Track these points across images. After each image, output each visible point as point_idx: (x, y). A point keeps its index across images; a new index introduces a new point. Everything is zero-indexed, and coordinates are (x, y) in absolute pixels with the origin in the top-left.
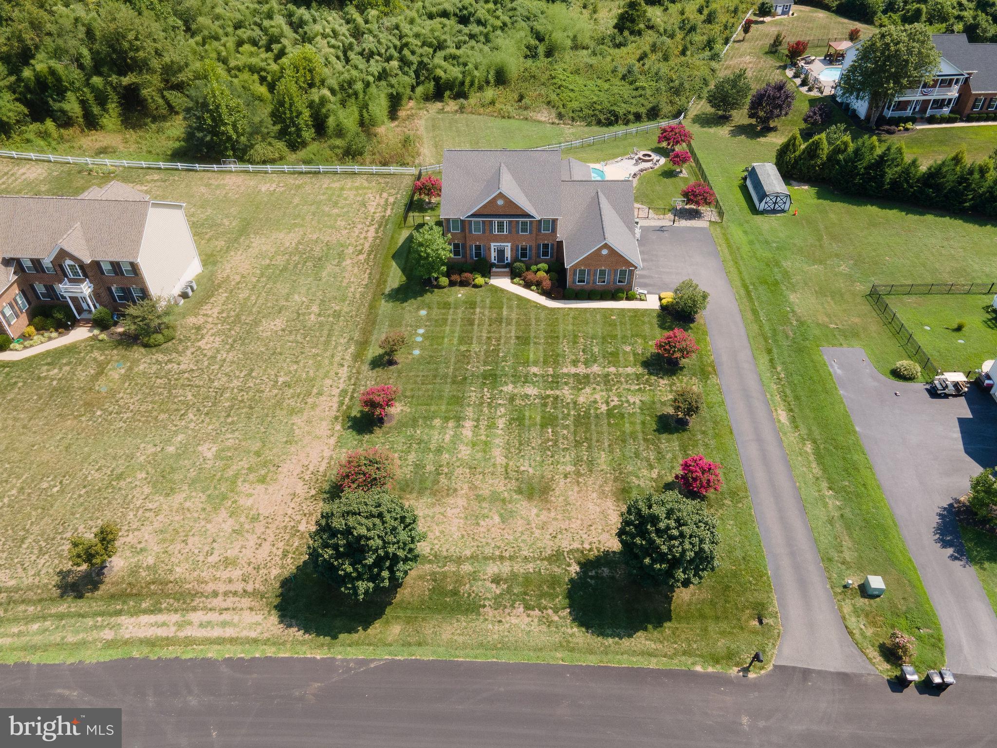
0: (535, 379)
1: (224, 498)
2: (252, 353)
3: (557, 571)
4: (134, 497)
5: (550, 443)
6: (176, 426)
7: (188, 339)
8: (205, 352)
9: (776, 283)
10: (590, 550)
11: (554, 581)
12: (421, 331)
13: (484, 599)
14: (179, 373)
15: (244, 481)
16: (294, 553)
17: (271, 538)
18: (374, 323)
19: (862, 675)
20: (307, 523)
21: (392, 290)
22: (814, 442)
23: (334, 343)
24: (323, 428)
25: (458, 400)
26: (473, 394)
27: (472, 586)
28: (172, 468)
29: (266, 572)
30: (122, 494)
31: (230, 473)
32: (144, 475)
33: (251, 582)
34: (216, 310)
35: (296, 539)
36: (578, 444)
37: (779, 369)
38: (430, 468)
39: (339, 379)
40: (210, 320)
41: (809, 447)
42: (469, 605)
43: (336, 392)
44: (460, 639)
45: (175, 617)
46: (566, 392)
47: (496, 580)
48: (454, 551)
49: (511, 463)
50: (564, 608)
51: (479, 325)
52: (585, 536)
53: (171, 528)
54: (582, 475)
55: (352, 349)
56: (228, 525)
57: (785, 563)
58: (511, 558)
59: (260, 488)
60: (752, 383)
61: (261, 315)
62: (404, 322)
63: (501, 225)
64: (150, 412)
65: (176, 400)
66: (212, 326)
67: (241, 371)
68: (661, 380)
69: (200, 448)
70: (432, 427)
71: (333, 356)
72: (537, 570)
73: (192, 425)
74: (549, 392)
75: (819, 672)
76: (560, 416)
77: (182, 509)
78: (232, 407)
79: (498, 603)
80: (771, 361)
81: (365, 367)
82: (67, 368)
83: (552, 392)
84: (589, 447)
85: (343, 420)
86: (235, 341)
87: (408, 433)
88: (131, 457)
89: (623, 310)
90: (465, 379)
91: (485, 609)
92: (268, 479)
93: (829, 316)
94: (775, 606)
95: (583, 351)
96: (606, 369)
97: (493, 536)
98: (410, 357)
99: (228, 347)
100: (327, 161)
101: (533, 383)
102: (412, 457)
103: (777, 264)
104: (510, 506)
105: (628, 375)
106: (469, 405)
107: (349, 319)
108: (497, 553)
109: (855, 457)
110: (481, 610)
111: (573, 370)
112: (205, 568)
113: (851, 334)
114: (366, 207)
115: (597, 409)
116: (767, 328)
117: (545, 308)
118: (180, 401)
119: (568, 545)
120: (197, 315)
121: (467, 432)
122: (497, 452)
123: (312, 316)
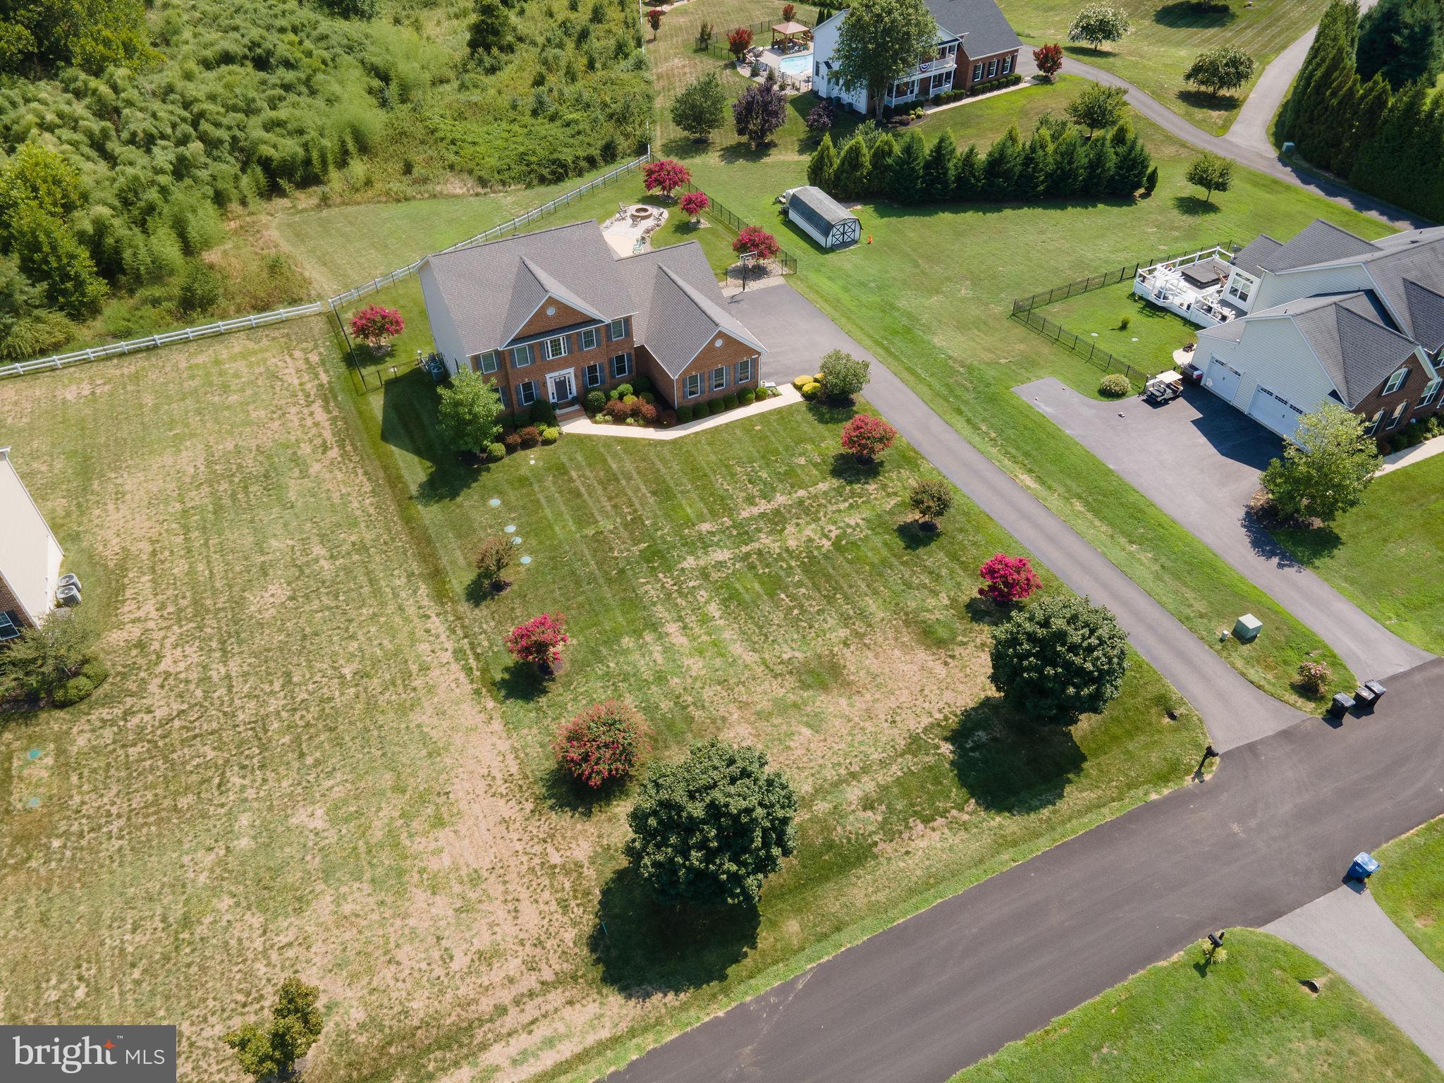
0: (715, 539)
1: (401, 873)
2: (268, 650)
3: (930, 759)
4: (240, 940)
5: (796, 612)
6: (222, 805)
7: (135, 667)
8: (183, 676)
9: (908, 330)
10: (946, 718)
11: (934, 774)
12: (511, 529)
13: (870, 835)
14: (161, 726)
15: (411, 836)
16: (576, 898)
17: (524, 894)
18: (429, 541)
19: (1298, 726)
20: (558, 850)
21: (421, 486)
22: (1079, 497)
23: (388, 590)
24: (469, 713)
25: (633, 603)
26: (650, 590)
27: (844, 827)
28: (270, 869)
29: (555, 942)
30: (215, 946)
31: (378, 834)
32: (231, 902)
33: (544, 966)
34: (150, 608)
35: (561, 878)
36: (830, 600)
37: (984, 428)
38: (665, 705)
39: (438, 637)
40: (151, 625)
41: (1079, 506)
42: (856, 851)
43: (447, 656)
44: (881, 897)
45: (464, 1073)
46: (767, 541)
47: (868, 805)
49: (767, 656)
50: (967, 801)
51: (589, 495)
52: (926, 705)
53: (351, 954)
54: (864, 635)
55: (423, 589)
56: (442, 907)
58: (865, 770)
59: (442, 834)
60: (969, 454)
61: (236, 589)
62: (476, 525)
63: (555, 344)
64: (155, 802)
65: (189, 768)
66: (162, 633)
67: (271, 683)
68: (866, 486)
69: (293, 821)
70: (626, 652)
71: (401, 608)
72: (905, 770)
73: (251, 794)
74: (745, 549)
75: (1262, 741)
76: (782, 573)
77: (343, 920)
78: (297, 740)
79: (888, 832)
80: (969, 421)
81: (464, 607)
83: (749, 548)
84: (846, 598)
85: (489, 691)
86: (223, 643)
87: (600, 672)
89: (762, 415)
90: (622, 571)
91: (879, 847)
92: (445, 816)
93: (990, 350)
94: (1175, 693)
95: (750, 482)
96: (795, 496)
97: (821, 754)
98: (522, 569)
99: (218, 654)
100: (158, 326)
101: (717, 544)
102: (630, 701)
103: (893, 307)
104: (809, 709)
105: (825, 493)
106: (654, 604)
107: (385, 548)
108: (843, 772)
109: (1131, 499)
110: (875, 850)
111: (756, 511)
112: (458, 982)
113: (1029, 364)
114: (281, 380)
115: (818, 548)
116: (937, 386)
117: (662, 443)
118: (198, 766)
119: (917, 724)
120: (120, 626)
121: (679, 639)
122: (738, 649)
123: (322, 562)
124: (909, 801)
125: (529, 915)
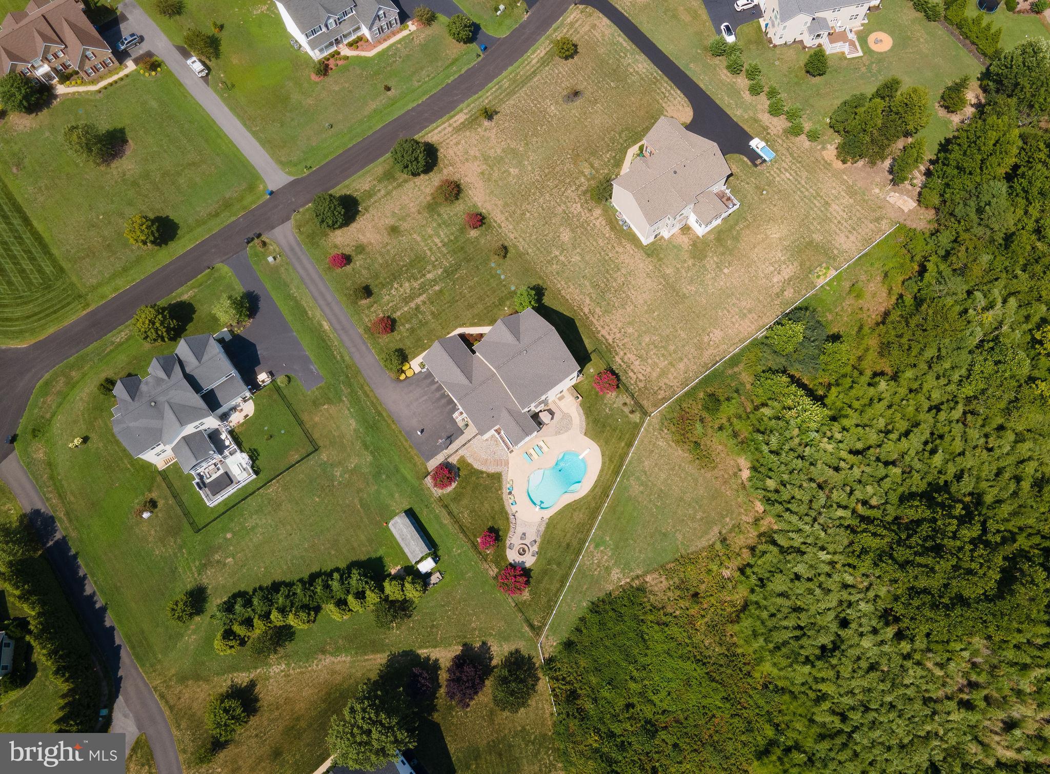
3: (364, 205)
10: (359, 218)
11: (363, 201)
12: (502, 277)
31: (495, 168)
34: (597, 224)
36: (393, 260)
38: (436, 217)
40: (592, 218)
42: (382, 180)
43: (503, 225)
44: (376, 169)
45: (455, 125)
47: (379, 190)
48: (400, 190)
52: (364, 222)
56: (472, 153)
57: (300, 253)
58: (380, 199)
59: (479, 171)
60: (345, 338)
61: (577, 236)
62: (515, 276)
70: (452, 234)
74: (422, 280)
77: (492, 148)
79: (375, 186)
81: (506, 244)
82: (606, 160)
87: (457, 225)
88: (534, 151)
90: (461, 265)
94: (297, 235)
95: (425, 312)
102: (445, 216)
105: (397, 311)
111: (421, 298)
119: (367, 215)
120: (600, 215)
121: (437, 240)
122: (419, 239)
123: (558, 253)
124: (370, 194)
125: (451, 152)
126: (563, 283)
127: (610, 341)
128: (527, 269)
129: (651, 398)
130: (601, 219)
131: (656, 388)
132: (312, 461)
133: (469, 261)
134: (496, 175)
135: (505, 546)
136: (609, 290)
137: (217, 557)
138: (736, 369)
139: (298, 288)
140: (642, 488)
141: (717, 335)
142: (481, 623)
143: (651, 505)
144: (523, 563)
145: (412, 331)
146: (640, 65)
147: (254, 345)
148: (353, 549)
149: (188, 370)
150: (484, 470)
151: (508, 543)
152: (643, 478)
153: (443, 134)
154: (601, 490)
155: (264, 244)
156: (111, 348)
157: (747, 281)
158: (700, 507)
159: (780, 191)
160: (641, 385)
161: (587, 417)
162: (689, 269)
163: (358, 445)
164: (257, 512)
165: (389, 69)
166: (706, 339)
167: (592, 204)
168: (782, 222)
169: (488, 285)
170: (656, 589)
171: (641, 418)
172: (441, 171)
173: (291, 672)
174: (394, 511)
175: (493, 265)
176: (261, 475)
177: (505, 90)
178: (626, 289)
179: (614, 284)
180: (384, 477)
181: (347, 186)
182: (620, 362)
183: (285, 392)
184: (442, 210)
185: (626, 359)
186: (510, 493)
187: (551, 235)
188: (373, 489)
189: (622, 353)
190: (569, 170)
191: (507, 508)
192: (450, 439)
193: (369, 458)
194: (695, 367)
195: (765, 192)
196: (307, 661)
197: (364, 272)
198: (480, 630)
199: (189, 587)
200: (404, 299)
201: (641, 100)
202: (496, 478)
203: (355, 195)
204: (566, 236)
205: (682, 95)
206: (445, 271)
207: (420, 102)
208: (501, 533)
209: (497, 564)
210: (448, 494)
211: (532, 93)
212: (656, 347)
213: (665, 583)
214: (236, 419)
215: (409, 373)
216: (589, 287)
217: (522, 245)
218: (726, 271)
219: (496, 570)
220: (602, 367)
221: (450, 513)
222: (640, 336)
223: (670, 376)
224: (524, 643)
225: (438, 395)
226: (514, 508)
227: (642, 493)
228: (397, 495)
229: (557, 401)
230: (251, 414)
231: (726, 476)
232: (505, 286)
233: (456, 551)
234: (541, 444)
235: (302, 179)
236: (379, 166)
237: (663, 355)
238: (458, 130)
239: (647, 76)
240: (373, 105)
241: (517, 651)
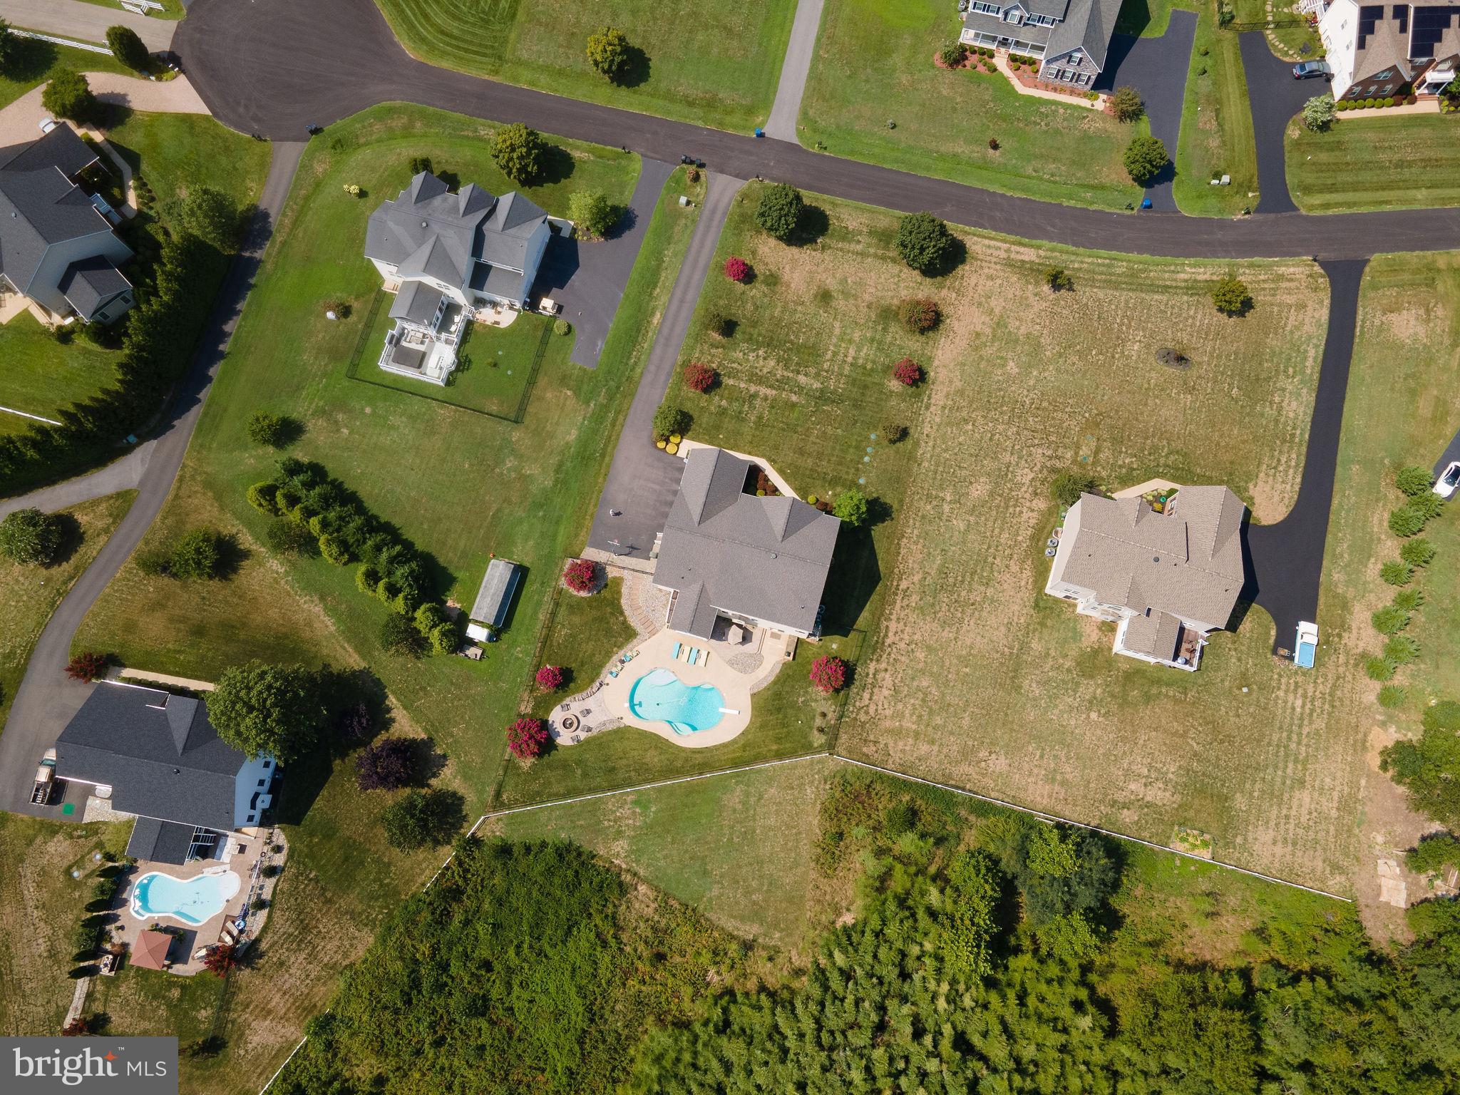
3: (827, 241)
7: (1041, 481)
8: (1026, 465)
10: (808, 249)
11: (832, 236)
12: (866, 459)
13: (866, 235)
14: (1041, 445)
15: (988, 336)
16: (958, 278)
17: (970, 288)
19: (715, 172)
20: (951, 298)
21: (884, 521)
23: (933, 462)
24: (941, 377)
25: (854, 381)
26: (842, 384)
27: (871, 242)
29: (972, 269)
31: (996, 344)
33: (978, 266)
34: (1025, 516)
36: (789, 326)
37: (632, 362)
38: (880, 328)
39: (930, 421)
40: (1028, 504)
41: (658, 291)
42: (874, 234)
43: (932, 409)
44: (881, 218)
45: (1013, 256)
46: (780, 373)
47: (859, 242)
48: (878, 263)
49: (832, 320)
50: (831, 224)
51: (823, 453)
52: (808, 258)
54: (794, 302)
55: (920, 451)
56: (993, 303)
57: (715, 223)
58: (849, 252)
59: (978, 329)
60: (658, 350)
61: (989, 504)
62: (879, 472)
66: (1025, 495)
69: (1017, 370)
70: (874, 362)
72: (837, 244)
74: (791, 375)
75: (732, 175)
77: (1021, 320)
79: (860, 233)
81: (912, 431)
82: (1120, 462)
85: (929, 381)
87: (889, 359)
88: (1058, 370)
90: (844, 402)
91: (866, 231)
92: (974, 336)
94: (734, 202)
96: (746, 387)
97: (855, 268)
98: (879, 432)
101: (799, 387)
102: (889, 339)
104: (841, 288)
105: (734, 378)
106: (846, 375)
107: (920, 491)
108: (855, 256)
110: (868, 231)
112: (1002, 276)
115: (766, 353)
116: (615, 404)
117: (769, 459)
119: (817, 254)
120: (1039, 511)
121: (852, 352)
122: (837, 331)
123: (948, 499)
124: (846, 235)
125: (973, 281)
126: (916, 532)
127: (888, 641)
128: (899, 479)
129: (855, 741)
130: (1035, 515)
131: (872, 737)
132: (502, 427)
133: (856, 406)
134: (988, 351)
135: (561, 700)
136: (952, 592)
137: (340, 417)
138: (972, 818)
139: (675, 255)
140: (739, 807)
141: (999, 763)
142: (463, 737)
143: (726, 831)
144: (558, 734)
145: (723, 412)
146: (1294, 404)
147: (577, 265)
148: (444, 544)
149: (486, 227)
150: (627, 613)
151: (567, 701)
152: (752, 800)
153: (989, 252)
154: (702, 761)
155: (696, 178)
156: (470, 134)
157: (1101, 751)
158: (769, 891)
159: (1265, 709)
160: (863, 717)
161: (775, 683)
162: (1059, 668)
163: (554, 460)
164: (410, 417)
165: (1021, 125)
166: (983, 754)
167: (1046, 489)
168: (1222, 742)
169: (842, 450)
170: (637, 906)
171: (821, 746)
172: (941, 287)
173: (283, 582)
174: (513, 553)
175: (873, 437)
176: (450, 389)
177: (1110, 274)
178: (969, 612)
179: (964, 593)
180: (541, 514)
181: (834, 205)
182: (871, 671)
183: (552, 339)
184: (894, 328)
185: (879, 677)
186: (623, 662)
187: (964, 473)
188: (520, 513)
189: (883, 665)
190: (1069, 428)
191: (605, 671)
192: (632, 550)
193: (549, 483)
194: (936, 766)
195: (1245, 690)
196: (303, 589)
197: (749, 306)
198: (455, 742)
199: (295, 416)
200: (753, 375)
201: (1244, 442)
202: (628, 634)
203: (833, 221)
204: (979, 490)
205: (1297, 488)
206: (822, 391)
207: (1009, 194)
208: (572, 685)
209: (537, 706)
210: (571, 596)
211: (1135, 308)
212: (923, 700)
213: (650, 910)
214: (487, 316)
215: (671, 449)
216: (935, 567)
217: (925, 450)
218: (1094, 716)
219: (529, 710)
220: (849, 656)
221: (553, 614)
222: (923, 671)
223: (901, 744)
224: (475, 799)
225: (670, 498)
226: (609, 679)
227: (735, 811)
228: (531, 543)
229: (768, 634)
230: (503, 325)
231: (828, 897)
232: (857, 470)
233: (518, 652)
234: (704, 654)
235: (806, 152)
236: (889, 218)
237: (920, 716)
238: (1009, 264)
239: (1286, 424)
240: (961, 148)
241: (461, 799)
